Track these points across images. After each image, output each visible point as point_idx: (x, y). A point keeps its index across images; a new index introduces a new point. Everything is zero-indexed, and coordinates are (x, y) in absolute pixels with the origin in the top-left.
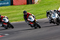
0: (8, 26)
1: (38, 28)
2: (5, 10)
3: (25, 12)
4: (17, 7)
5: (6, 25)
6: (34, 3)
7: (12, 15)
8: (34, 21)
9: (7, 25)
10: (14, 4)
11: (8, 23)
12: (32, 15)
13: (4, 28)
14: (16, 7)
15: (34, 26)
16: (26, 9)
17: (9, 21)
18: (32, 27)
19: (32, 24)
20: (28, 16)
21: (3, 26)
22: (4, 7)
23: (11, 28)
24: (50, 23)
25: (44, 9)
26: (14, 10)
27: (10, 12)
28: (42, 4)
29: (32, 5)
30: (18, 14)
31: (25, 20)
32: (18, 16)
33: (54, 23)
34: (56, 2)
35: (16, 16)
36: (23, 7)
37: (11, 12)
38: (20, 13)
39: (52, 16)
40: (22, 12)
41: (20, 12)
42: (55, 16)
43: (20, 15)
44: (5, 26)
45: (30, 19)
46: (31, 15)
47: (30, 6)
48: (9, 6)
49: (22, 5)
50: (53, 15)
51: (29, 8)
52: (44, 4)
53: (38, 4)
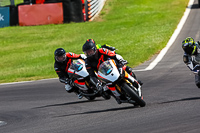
4: (31, 31)
6: (88, 19)
7: (14, 57)
10: (21, 20)
12: (80, 58)
14: (27, 32)
16: (62, 38)
25: (123, 39)
26: (21, 40)
27: (7, 48)
28: (116, 21)
29: (82, 24)
30: (34, 55)
32: (34, 62)
34: (163, 17)
35: (27, 63)
36: (51, 30)
37: (13, 47)
38: (41, 51)
40: (47, 48)
41: (40, 47)
43: (42, 59)
47: (74, 27)
49: (47, 24)
51: (70, 36)
52: (123, 20)
53: (100, 20)
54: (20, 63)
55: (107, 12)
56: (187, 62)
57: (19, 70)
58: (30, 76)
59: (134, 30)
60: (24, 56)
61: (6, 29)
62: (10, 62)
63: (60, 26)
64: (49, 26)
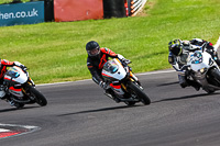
0: (25, 97)
2: (25, 37)
3: (91, 47)
4: (68, 27)
5: (20, 93)
7: (49, 56)
8: (127, 79)
9: (22, 95)
11: (26, 86)
13: (9, 105)
15: (126, 95)
16: (102, 35)
17: (29, 80)
19: (119, 91)
20: (104, 62)
21: (8, 97)
24: (183, 86)
25: (169, 36)
26: (57, 37)
27: (41, 46)
28: (162, 17)
29: (124, 19)
30: (71, 54)
32: (71, 61)
34: (213, 11)
35: (64, 62)
36: (89, 26)
37: (48, 45)
38: (79, 49)
39: (189, 59)
41: (78, 45)
42: (200, 61)
43: (80, 58)
44: (16, 98)
47: (115, 23)
50: (194, 58)
53: (143, 15)
54: (56, 63)
55: (152, 6)
57: (54, 71)
58: (68, 76)
59: (181, 26)
60: (61, 54)
61: (40, 25)
62: (44, 61)
63: (100, 21)
64: (88, 22)
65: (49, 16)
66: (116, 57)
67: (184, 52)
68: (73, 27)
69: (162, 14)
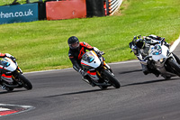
0: (15, 83)
1: (112, 87)
2: (22, 33)
4: (58, 25)
5: (10, 80)
6: (109, 14)
8: (101, 67)
9: (12, 81)
10: (48, 15)
11: (15, 74)
13: (1, 89)
14: (54, 25)
15: (101, 81)
16: (85, 31)
17: (17, 69)
18: (95, 85)
19: (95, 77)
20: (82, 54)
22: (19, 24)
23: (23, 88)
24: (146, 73)
26: (48, 32)
27: (35, 40)
28: (134, 16)
29: (103, 18)
30: (60, 47)
31: (74, 64)
32: (60, 53)
33: (157, 73)
34: (176, 11)
35: (54, 53)
36: (75, 24)
37: (41, 40)
39: (150, 51)
41: (66, 39)
42: (160, 53)
44: (7, 83)
45: (89, 60)
46: (90, 50)
47: (96, 21)
48: (34, 22)
49: (72, 18)
50: (155, 51)
51: (93, 29)
53: (119, 14)
54: (48, 54)
55: (126, 7)
56: (137, 54)
57: (46, 60)
58: (57, 65)
59: (150, 23)
60: (52, 47)
62: (38, 52)
63: (84, 20)
64: (74, 20)
65: (42, 15)
66: (93, 49)
67: (147, 45)
68: (61, 24)
69: (135, 13)
